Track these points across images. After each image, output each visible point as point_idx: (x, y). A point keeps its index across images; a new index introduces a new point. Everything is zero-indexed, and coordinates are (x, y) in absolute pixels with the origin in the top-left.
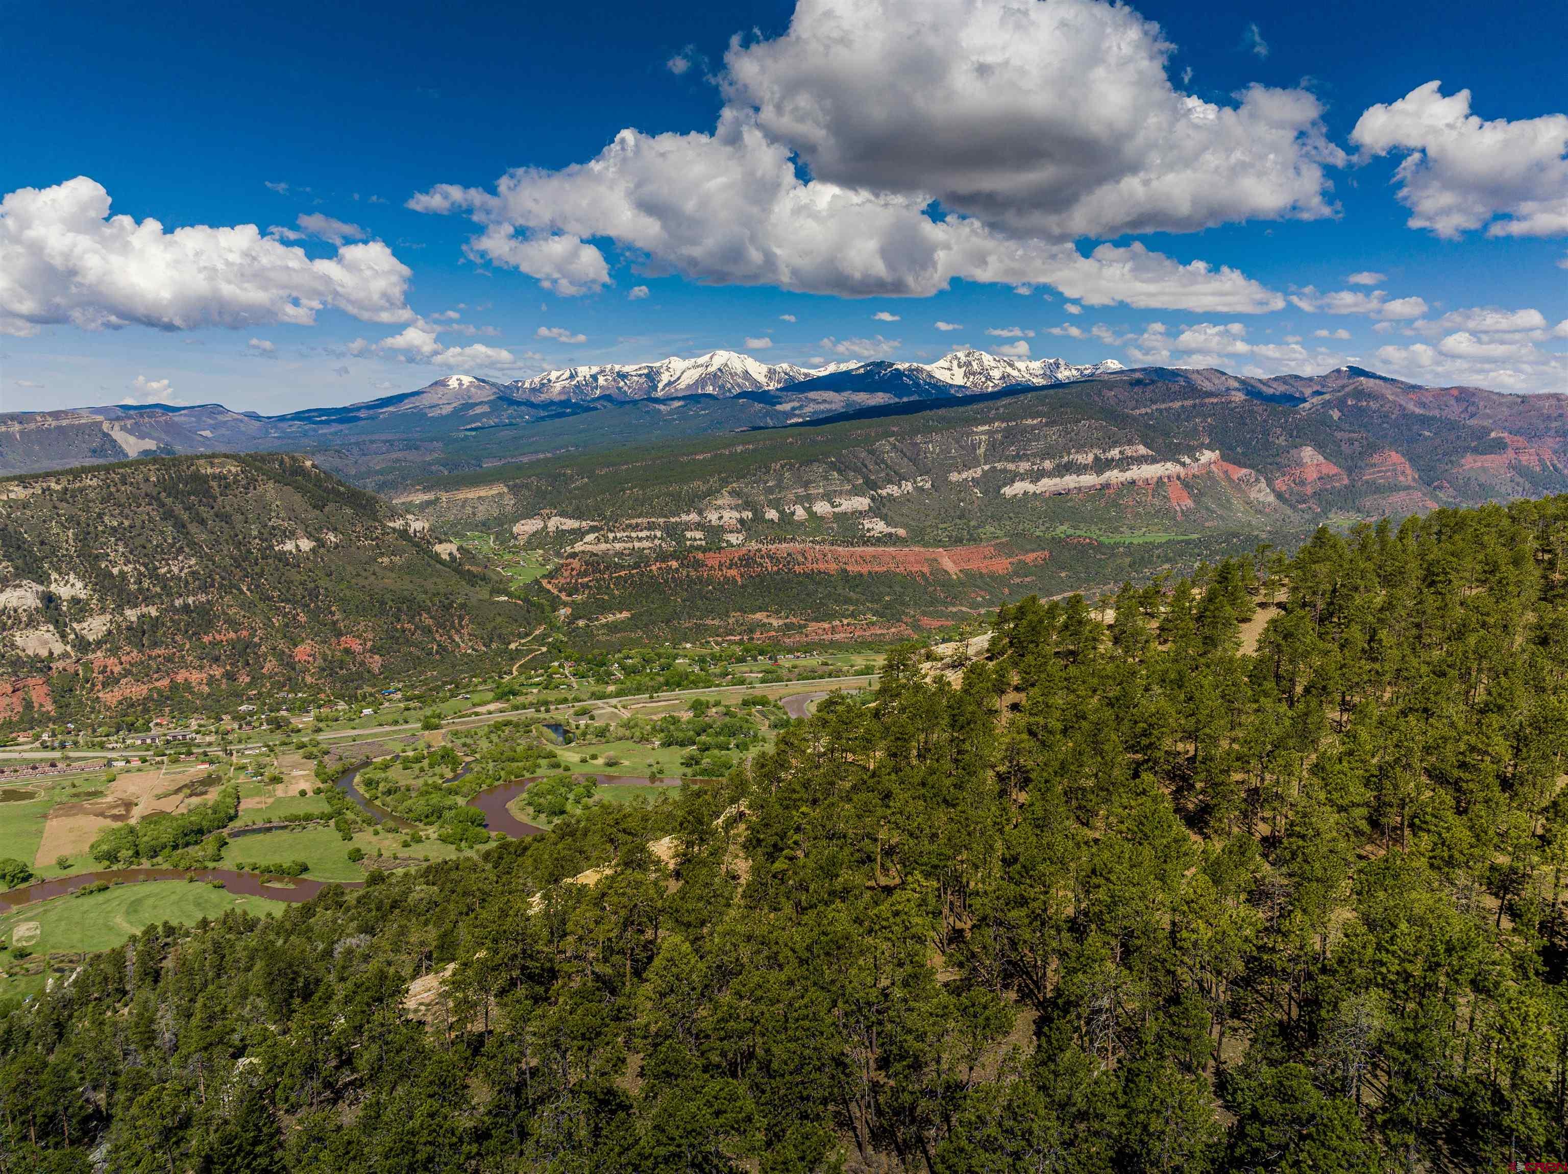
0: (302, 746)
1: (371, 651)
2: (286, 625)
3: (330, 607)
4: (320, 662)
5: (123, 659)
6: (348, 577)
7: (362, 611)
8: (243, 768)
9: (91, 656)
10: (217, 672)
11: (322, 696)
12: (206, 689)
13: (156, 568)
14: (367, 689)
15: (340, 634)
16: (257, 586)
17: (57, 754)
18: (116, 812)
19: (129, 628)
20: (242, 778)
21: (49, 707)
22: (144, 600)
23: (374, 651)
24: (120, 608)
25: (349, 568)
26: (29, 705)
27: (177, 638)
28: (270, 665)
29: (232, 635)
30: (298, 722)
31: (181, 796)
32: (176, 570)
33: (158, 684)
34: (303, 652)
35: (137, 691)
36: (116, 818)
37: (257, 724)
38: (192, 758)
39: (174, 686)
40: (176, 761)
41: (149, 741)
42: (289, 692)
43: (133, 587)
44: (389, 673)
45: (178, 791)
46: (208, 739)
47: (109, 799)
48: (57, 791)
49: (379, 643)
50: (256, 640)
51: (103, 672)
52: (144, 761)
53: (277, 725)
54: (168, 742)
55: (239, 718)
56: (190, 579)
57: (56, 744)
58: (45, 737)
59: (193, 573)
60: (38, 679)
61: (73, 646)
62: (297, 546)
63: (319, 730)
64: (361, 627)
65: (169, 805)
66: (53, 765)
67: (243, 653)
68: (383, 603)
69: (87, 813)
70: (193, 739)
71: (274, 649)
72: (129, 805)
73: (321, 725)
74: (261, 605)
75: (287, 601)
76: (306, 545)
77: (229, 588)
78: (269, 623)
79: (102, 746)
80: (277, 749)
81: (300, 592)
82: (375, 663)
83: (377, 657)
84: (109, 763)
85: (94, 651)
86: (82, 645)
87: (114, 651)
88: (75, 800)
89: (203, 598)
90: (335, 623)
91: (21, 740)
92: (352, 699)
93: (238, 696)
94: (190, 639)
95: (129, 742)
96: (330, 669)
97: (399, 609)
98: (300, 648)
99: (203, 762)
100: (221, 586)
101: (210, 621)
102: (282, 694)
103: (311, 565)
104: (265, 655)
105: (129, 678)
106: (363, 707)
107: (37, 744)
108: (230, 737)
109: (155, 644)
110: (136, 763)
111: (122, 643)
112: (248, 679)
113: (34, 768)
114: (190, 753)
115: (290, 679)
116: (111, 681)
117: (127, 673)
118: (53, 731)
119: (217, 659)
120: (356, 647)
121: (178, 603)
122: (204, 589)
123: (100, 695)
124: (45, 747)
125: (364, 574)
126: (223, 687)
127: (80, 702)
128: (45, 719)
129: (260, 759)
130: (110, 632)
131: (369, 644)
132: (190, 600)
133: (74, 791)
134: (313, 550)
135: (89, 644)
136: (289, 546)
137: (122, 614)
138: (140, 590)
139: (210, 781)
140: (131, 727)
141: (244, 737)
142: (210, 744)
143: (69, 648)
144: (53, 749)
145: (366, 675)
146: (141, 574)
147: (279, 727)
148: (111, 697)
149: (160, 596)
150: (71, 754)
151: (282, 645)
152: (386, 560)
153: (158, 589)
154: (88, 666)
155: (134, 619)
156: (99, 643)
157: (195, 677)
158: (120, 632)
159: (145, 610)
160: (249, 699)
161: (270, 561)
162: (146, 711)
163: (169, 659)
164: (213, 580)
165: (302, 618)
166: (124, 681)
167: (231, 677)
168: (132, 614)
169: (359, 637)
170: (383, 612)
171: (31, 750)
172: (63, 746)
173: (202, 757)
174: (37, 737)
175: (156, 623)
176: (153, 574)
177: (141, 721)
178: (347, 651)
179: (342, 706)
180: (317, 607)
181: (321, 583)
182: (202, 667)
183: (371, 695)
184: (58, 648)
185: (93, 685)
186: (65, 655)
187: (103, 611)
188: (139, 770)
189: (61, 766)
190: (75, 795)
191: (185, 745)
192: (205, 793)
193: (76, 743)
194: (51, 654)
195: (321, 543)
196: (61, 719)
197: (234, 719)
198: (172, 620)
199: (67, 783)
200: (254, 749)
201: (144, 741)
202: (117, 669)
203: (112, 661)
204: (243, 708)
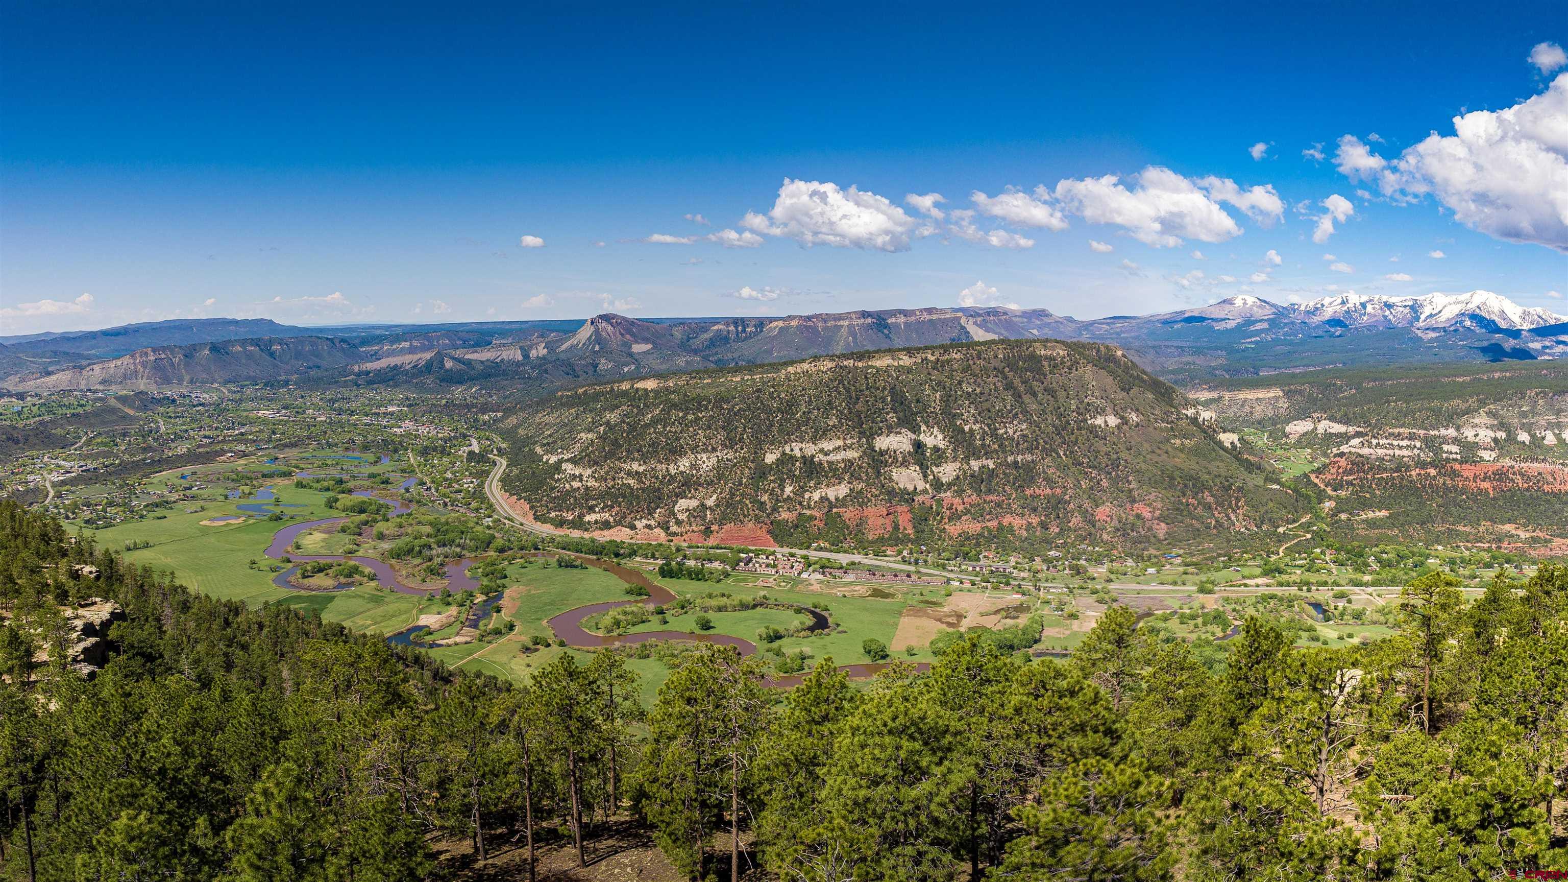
0: (1095, 592)
1: (1158, 519)
2: (1092, 488)
3: (1127, 476)
4: (1115, 523)
5: (966, 500)
6: (1144, 453)
7: (1154, 483)
8: (1047, 602)
9: (943, 495)
10: (1035, 520)
11: (1115, 552)
12: (1025, 534)
13: (996, 429)
14: (1152, 551)
15: (1134, 501)
16: (1071, 452)
17: (912, 568)
18: (950, 620)
19: (972, 476)
20: (1046, 611)
21: (910, 531)
22: (986, 454)
23: (1161, 519)
24: (967, 459)
25: (1146, 445)
26: (896, 527)
27: (1007, 488)
28: (1076, 520)
29: (1048, 491)
30: (1093, 571)
31: (999, 616)
32: (1011, 432)
33: (989, 524)
34: (1103, 512)
35: (973, 527)
36: (950, 624)
37: (1061, 568)
38: (1009, 588)
39: (1000, 528)
40: (997, 588)
41: (978, 569)
42: (1089, 545)
43: (978, 443)
44: (1172, 540)
45: (997, 612)
46: (1022, 574)
47: (946, 609)
48: (910, 596)
49: (1166, 513)
50: (1067, 497)
51: (950, 508)
52: (973, 584)
53: (1077, 571)
54: (992, 572)
55: (1048, 561)
56: (1021, 441)
57: (912, 560)
58: (905, 553)
59: (1024, 436)
60: (904, 508)
61: (931, 485)
62: (1106, 422)
63: (1110, 581)
64: (1152, 497)
65: (990, 622)
66: (909, 576)
67: (1055, 508)
68: (1172, 478)
69: (929, 616)
70: (1011, 573)
71: (1080, 507)
72: (960, 617)
73: (1113, 577)
74: (1073, 469)
75: (1094, 467)
76: (1113, 421)
77: (1049, 451)
78: (1078, 485)
79: (944, 567)
80: (1075, 591)
81: (1105, 461)
82: (1162, 529)
83: (1163, 525)
84: (948, 581)
85: (945, 491)
86: (938, 485)
87: (960, 493)
88: (922, 605)
89: (1029, 458)
90: (1130, 491)
91: (889, 553)
92: (1139, 558)
93: (1048, 542)
94: (1016, 490)
95: (963, 567)
96: (1123, 530)
97: (1186, 486)
98: (1101, 509)
99: (1017, 593)
100: (1044, 449)
101: (1033, 477)
102: (1083, 546)
103: (1115, 439)
104: (1073, 511)
105: (969, 516)
106: (1148, 567)
107: (899, 558)
108: (1039, 576)
109: (990, 491)
110: (967, 585)
111: (966, 487)
112: (1057, 530)
113: (896, 576)
114: (1008, 584)
115: (1090, 534)
116: (955, 517)
117: (967, 512)
118: (911, 549)
119: (1035, 510)
120: (1147, 514)
121: (1010, 459)
122: (1030, 450)
123: (946, 526)
124: (904, 561)
125: (1158, 451)
126: (1038, 533)
127: (932, 529)
128: (906, 540)
129: (1062, 597)
130: (958, 477)
131: (1158, 512)
132: (1019, 458)
133: (921, 598)
134: (1118, 427)
135: (942, 484)
136: (1099, 421)
137: (968, 464)
138: (983, 446)
139: (1021, 609)
140: (966, 556)
141: (1050, 577)
142: (1024, 579)
143: (928, 486)
144: (910, 563)
145: (1153, 540)
146: (985, 432)
147: (1078, 573)
148: (953, 529)
149: (997, 452)
150: (922, 570)
151: (1087, 505)
152: (1178, 441)
153: (996, 446)
154: (940, 502)
155: (976, 469)
156: (950, 485)
157: (1017, 522)
158: (965, 478)
159: (985, 462)
160: (1057, 547)
161: (1084, 432)
162: (978, 544)
163: (999, 505)
164: (1038, 443)
165: (1105, 483)
166: (964, 518)
167: (1044, 526)
168: (975, 464)
169: (1150, 505)
170: (1172, 486)
171: (895, 562)
172: (917, 563)
173: (1016, 589)
174: (900, 553)
175: (992, 474)
176: (994, 434)
177: (974, 552)
178: (1138, 516)
179: (1130, 563)
180: (1117, 475)
181: (1122, 455)
182: (1023, 515)
183: (1155, 557)
184: (921, 485)
185: (942, 518)
186: (925, 491)
187: (955, 459)
188: (969, 591)
189: (914, 577)
190: (922, 602)
191: (1005, 576)
192: (1017, 617)
193: (926, 562)
194: (915, 489)
195: (1125, 421)
196: (917, 541)
197: (1043, 561)
198: (1004, 473)
199: (917, 591)
200: (1056, 590)
201: (974, 568)
202: (960, 508)
203: (957, 500)
204: (1052, 553)
